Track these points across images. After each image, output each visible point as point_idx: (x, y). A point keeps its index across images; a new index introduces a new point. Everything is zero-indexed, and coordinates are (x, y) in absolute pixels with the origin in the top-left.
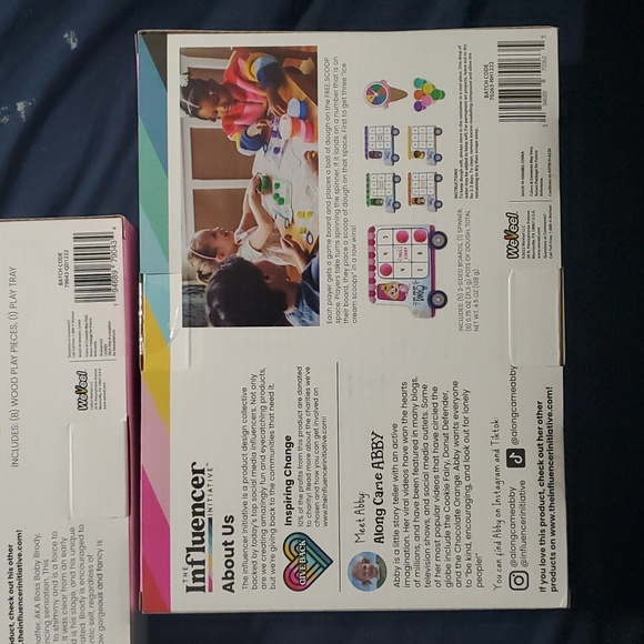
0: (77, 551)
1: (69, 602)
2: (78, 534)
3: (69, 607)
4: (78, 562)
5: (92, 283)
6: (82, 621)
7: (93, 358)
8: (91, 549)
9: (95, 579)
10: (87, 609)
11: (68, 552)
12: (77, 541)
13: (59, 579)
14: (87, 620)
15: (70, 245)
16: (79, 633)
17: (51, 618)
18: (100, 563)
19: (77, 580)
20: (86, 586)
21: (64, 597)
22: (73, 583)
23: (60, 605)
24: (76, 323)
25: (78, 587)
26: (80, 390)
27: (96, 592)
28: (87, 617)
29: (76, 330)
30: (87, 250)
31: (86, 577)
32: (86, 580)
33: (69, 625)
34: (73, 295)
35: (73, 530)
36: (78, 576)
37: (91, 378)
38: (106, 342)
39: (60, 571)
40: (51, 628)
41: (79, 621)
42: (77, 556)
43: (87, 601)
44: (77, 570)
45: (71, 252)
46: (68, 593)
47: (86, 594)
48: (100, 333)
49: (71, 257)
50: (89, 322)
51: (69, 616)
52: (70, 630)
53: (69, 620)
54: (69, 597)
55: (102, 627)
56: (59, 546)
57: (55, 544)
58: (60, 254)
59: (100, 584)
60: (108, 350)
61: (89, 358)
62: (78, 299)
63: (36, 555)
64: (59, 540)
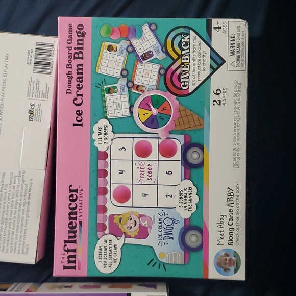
0: (21, 182)
1: (14, 204)
2: (22, 174)
3: (14, 205)
4: (21, 187)
5: (42, 65)
6: (19, 213)
7: (38, 98)
8: (27, 182)
9: (27, 195)
10: (22, 208)
11: (17, 182)
12: (21, 178)
13: (11, 193)
14: (21, 213)
15: (34, 47)
16: (17, 218)
17: (5, 210)
18: (30, 189)
19: (19, 195)
20: (23, 198)
21: (13, 201)
22: (17, 196)
23: (10, 204)
24: (32, 82)
25: (19, 198)
26: (30, 112)
27: (27, 201)
28: (22, 211)
29: (32, 85)
30: (42, 50)
31: (23, 194)
32: (23, 195)
33: (13, 213)
34: (32, 69)
35: (20, 173)
36: (20, 193)
37: (36, 107)
38: (44, 92)
39: (12, 190)
40: (5, 214)
41: (18, 213)
42: (20, 184)
43: (22, 204)
44: (20, 190)
45: (34, 50)
46: (14, 200)
47: (22, 201)
48: (42, 88)
49: (34, 52)
50: (38, 82)
51: (14, 210)
52: (13, 216)
53: (13, 212)
54: (15, 202)
55: (27, 216)
56: (13, 179)
57: (11, 177)
58: (29, 51)
59: (29, 198)
60: (45, 96)
61: (36, 98)
62: (34, 72)
63: (3, 181)
64: (13, 176)
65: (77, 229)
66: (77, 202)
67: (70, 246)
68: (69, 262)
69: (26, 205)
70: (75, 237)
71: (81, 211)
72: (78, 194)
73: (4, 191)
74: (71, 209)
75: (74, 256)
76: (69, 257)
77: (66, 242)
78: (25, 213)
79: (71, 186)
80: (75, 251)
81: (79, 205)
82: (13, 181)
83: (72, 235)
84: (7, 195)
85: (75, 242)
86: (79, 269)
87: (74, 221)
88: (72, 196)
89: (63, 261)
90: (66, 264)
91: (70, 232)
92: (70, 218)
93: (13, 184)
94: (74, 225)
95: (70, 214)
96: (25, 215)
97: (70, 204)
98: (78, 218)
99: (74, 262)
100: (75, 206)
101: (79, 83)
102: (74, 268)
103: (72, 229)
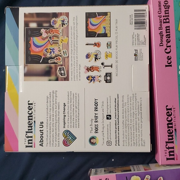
0: (135, 100)
1: (132, 114)
2: (135, 96)
3: (132, 116)
4: (135, 103)
5: (139, 24)
6: (136, 120)
8: (138, 100)
9: (140, 108)
10: (137, 117)
11: (132, 100)
12: (134, 98)
13: (129, 108)
15: (133, 13)
16: (135, 123)
17: (127, 119)
18: (141, 104)
20: (137, 110)
21: (131, 113)
22: (133, 109)
23: (130, 115)
24: (135, 35)
25: (135, 110)
26: (135, 55)
27: (140, 112)
28: (138, 119)
29: (135, 38)
30: (138, 14)
31: (137, 108)
32: (137, 109)
33: (132, 121)
34: (134, 27)
35: (133, 94)
36: (135, 107)
37: (139, 52)
38: (143, 41)
39: (129, 106)
40: (127, 122)
41: (135, 120)
42: (134, 102)
43: (137, 114)
44: (135, 106)
45: (134, 15)
46: (132, 112)
47: (137, 112)
48: (142, 39)
49: (134, 16)
50: (138, 35)
51: (132, 118)
52: (132, 122)
53: (132, 119)
54: (132, 113)
55: (142, 122)
56: (129, 99)
57: (128, 98)
58: (130, 16)
59: (141, 110)
60: (144, 43)
61: (138, 46)
62: (135, 29)
63: (123, 101)
64: (129, 97)
65: (174, 134)
66: (172, 116)
67: (170, 145)
68: (170, 155)
69: (140, 114)
70: (172, 139)
71: (175, 122)
72: (172, 112)
73: (125, 107)
74: (168, 121)
75: (173, 152)
76: (170, 152)
77: (167, 142)
78: (140, 120)
79: (167, 106)
80: (173, 148)
81: (173, 118)
82: (129, 100)
83: (171, 138)
84: (127, 110)
85: (173, 142)
86: (177, 159)
87: (171, 129)
88: (168, 112)
89: (166, 155)
90: (168, 157)
91: (169, 136)
92: (168, 127)
93: (130, 102)
94: (171, 131)
95: (168, 124)
96: (140, 121)
97: (168, 118)
98: (174, 127)
99: (173, 155)
100: (171, 119)
101: (168, 38)
102: (173, 159)
103: (170, 134)
